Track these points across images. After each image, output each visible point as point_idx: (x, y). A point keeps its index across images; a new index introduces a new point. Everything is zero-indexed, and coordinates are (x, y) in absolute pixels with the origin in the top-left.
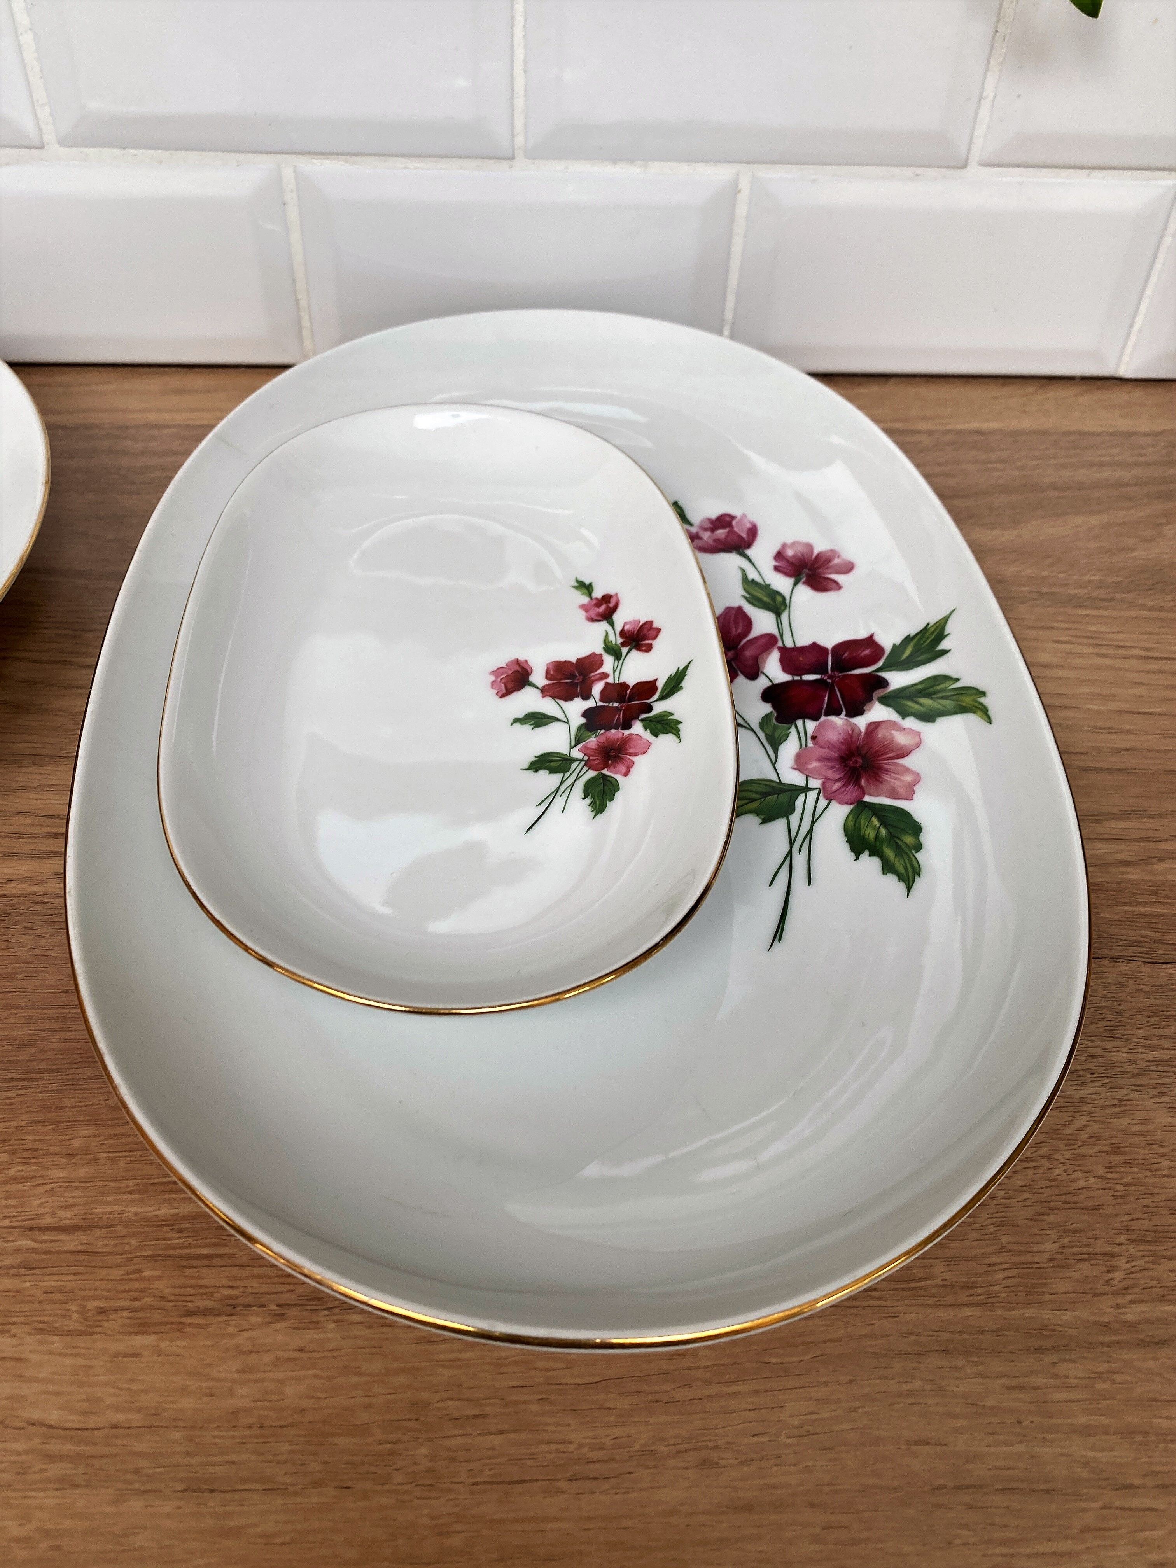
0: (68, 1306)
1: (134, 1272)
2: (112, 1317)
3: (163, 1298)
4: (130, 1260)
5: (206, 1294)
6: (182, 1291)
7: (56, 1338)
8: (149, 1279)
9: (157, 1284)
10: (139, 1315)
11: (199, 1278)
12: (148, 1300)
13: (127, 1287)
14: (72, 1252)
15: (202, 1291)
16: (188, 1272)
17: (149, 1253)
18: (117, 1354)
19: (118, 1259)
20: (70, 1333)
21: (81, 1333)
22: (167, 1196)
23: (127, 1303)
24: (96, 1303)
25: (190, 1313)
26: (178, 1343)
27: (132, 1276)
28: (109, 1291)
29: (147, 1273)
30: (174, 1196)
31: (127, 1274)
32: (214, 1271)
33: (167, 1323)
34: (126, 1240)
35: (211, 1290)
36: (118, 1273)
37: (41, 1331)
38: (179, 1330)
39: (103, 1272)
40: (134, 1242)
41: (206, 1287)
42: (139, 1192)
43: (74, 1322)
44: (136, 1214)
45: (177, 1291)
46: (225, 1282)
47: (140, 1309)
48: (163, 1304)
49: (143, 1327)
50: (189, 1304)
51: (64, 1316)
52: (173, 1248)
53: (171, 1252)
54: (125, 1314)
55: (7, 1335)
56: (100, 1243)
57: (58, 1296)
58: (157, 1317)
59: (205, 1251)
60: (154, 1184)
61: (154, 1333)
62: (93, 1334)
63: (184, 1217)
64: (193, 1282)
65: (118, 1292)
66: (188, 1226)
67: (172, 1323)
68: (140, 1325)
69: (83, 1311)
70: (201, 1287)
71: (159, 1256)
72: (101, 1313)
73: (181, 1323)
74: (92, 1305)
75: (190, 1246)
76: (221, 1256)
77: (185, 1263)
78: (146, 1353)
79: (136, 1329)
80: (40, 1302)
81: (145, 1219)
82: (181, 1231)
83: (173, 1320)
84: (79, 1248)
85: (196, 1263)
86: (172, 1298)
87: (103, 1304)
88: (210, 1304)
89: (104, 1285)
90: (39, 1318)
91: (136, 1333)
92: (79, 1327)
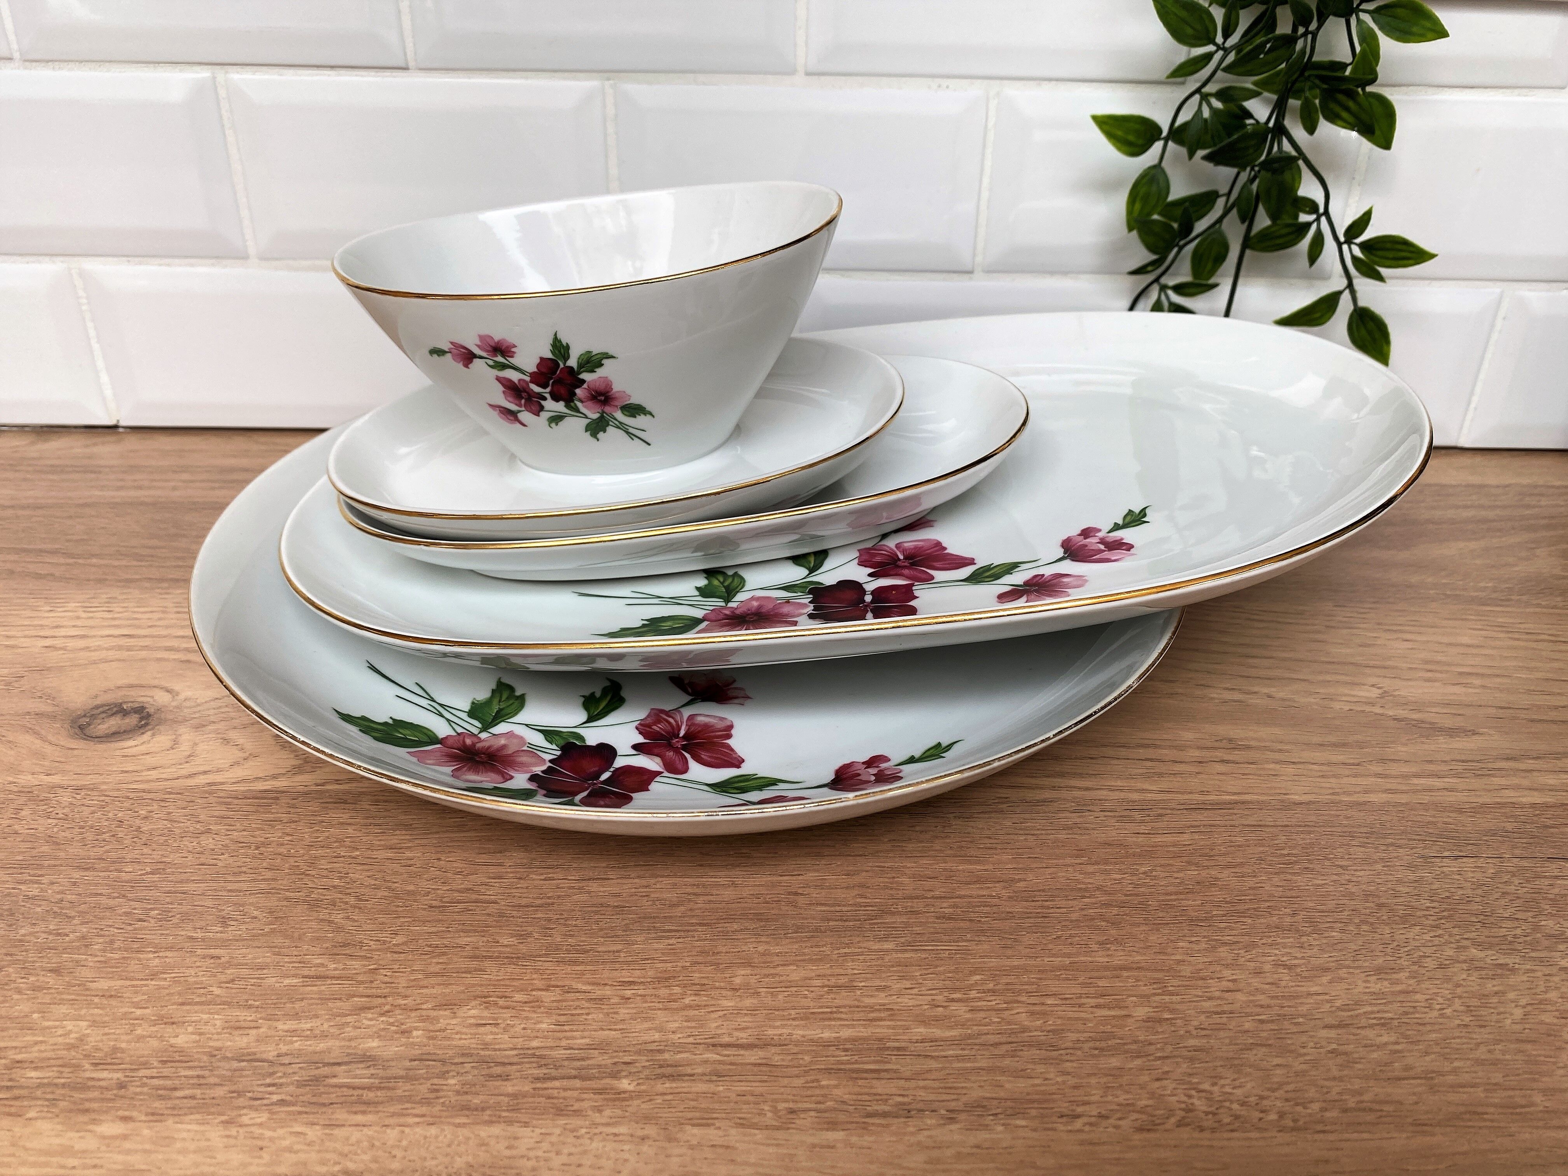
0: (762, 1106)
1: (813, 1081)
2: (802, 1116)
3: (843, 1102)
4: (805, 1072)
5: (881, 1100)
6: (860, 1097)
7: (756, 1132)
8: (828, 1086)
9: (836, 1092)
10: (826, 1115)
11: (871, 1087)
12: (830, 1104)
13: (809, 1093)
14: (755, 1065)
15: (878, 1097)
16: (860, 1082)
17: (823, 1067)
18: (814, 1146)
19: (796, 1071)
20: (767, 1127)
21: (778, 1128)
22: (826, 1023)
23: (813, 1106)
24: (786, 1105)
25: (870, 1115)
26: (866, 1138)
27: (811, 1085)
28: (794, 1095)
29: (823, 1083)
30: (833, 1023)
31: (807, 1082)
32: (884, 1082)
33: (852, 1122)
34: (800, 1056)
35: (885, 1097)
36: (799, 1082)
37: (742, 1125)
38: (864, 1129)
39: (786, 1081)
40: (807, 1058)
41: (880, 1095)
42: (802, 1019)
43: (769, 1118)
44: (803, 1036)
45: (855, 1097)
46: (894, 1091)
47: (825, 1111)
48: (845, 1107)
49: (833, 1125)
50: (868, 1108)
51: (759, 1114)
52: (842, 1064)
53: (842, 1067)
54: (813, 1114)
55: (712, 1127)
56: (777, 1058)
57: (751, 1099)
58: (842, 1117)
59: (872, 1067)
60: (812, 1013)
61: (843, 1130)
62: (788, 1129)
63: (845, 1039)
64: (866, 1090)
65: (802, 1096)
66: (851, 1046)
67: (857, 1123)
68: (828, 1123)
69: (775, 1110)
70: (875, 1095)
71: (832, 1069)
72: (792, 1112)
73: (864, 1123)
74: (781, 1106)
75: (856, 1062)
76: (886, 1071)
77: (854, 1075)
78: (838, 1145)
79: (826, 1126)
80: (736, 1103)
81: (812, 1040)
82: (846, 1050)
83: (855, 1120)
84: (760, 1061)
85: (865, 1075)
86: (852, 1103)
87: (791, 1105)
88: (887, 1108)
89: (788, 1090)
90: (738, 1115)
91: (827, 1130)
92: (775, 1123)
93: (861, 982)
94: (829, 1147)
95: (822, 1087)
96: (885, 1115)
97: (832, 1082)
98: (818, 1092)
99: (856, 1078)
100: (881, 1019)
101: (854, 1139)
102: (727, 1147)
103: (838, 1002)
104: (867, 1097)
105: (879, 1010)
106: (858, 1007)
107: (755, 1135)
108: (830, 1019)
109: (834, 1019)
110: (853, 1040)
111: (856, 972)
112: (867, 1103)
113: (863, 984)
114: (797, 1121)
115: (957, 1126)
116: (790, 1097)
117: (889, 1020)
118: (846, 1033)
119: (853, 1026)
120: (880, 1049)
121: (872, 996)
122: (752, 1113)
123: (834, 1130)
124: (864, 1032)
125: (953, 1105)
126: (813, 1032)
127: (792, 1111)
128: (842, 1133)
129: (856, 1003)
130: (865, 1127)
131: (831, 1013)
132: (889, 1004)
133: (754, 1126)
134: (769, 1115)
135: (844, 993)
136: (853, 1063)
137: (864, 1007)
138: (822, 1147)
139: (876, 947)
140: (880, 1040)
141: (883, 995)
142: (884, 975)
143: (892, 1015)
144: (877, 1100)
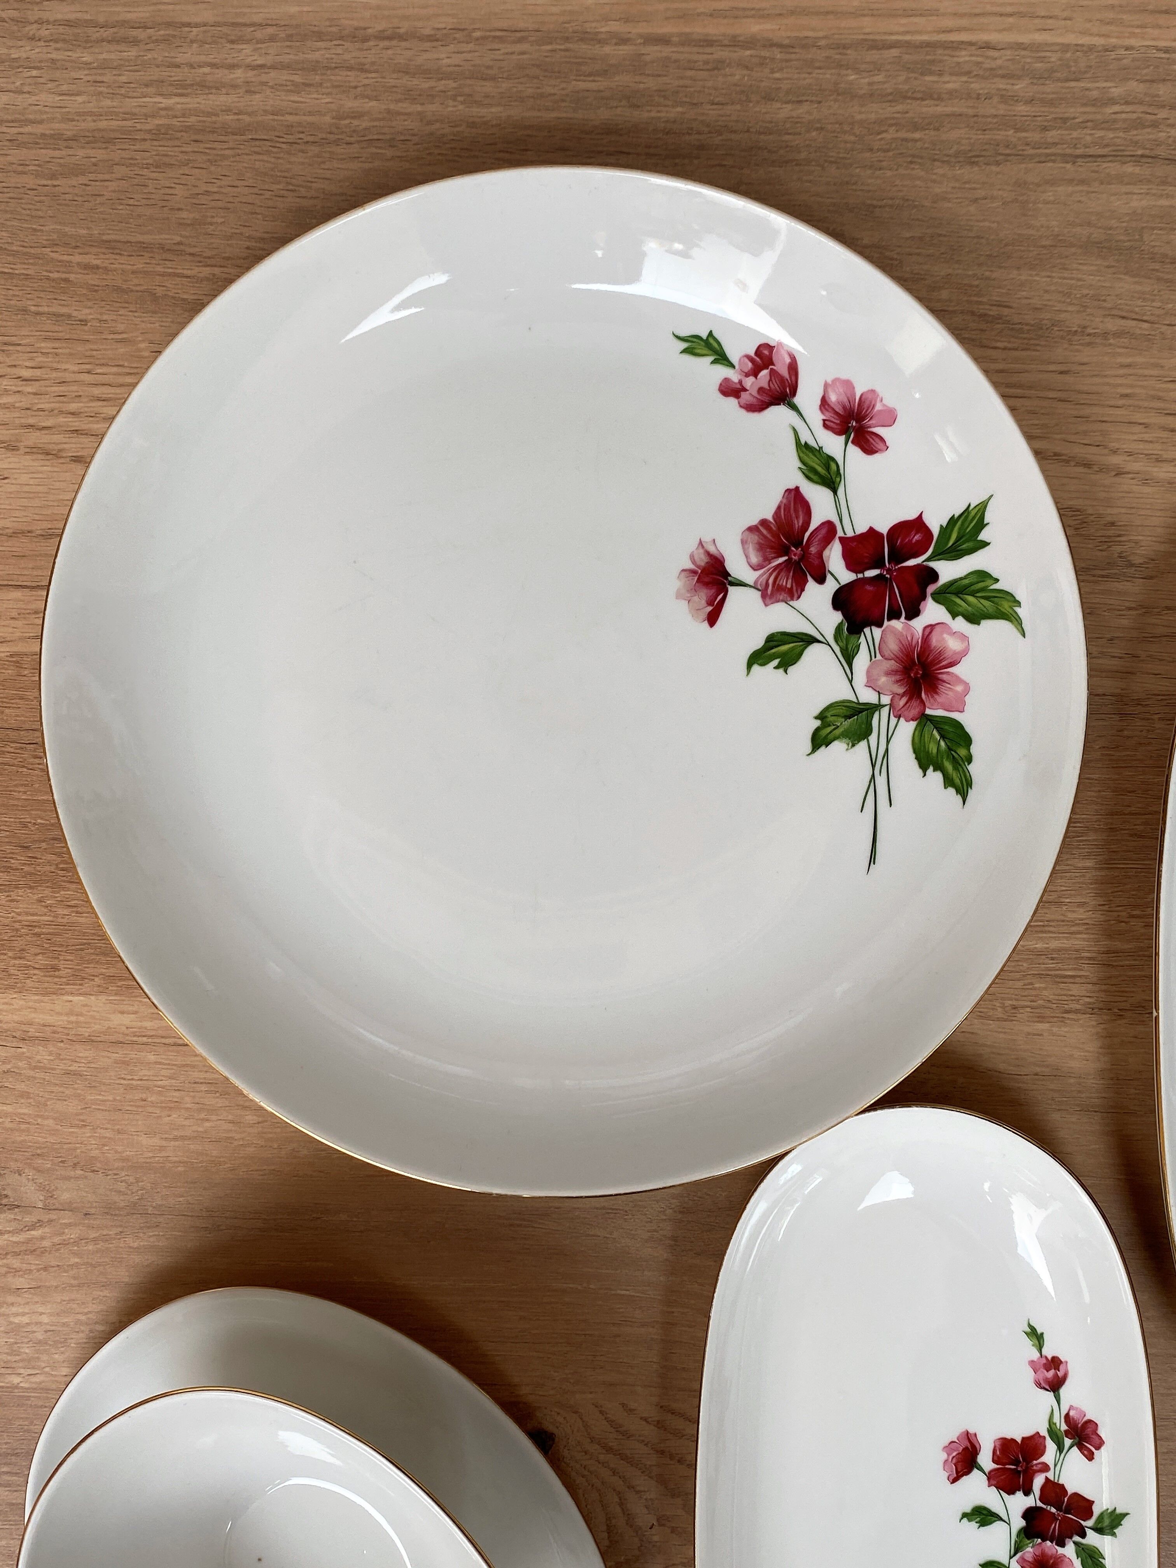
93: (1067, 898)
94: (1038, 1035)
95: (1035, 989)
96: (1076, 1011)
97: (1042, 985)
98: (1034, 993)
99: (1059, 982)
100: (1080, 933)
101: (1055, 1029)
102: (973, 1033)
103: (1049, 917)
104: (1065, 998)
105: (1078, 924)
106: (1063, 921)
107: (991, 1025)
108: (1042, 932)
109: (1045, 932)
110: (1059, 950)
111: (1064, 888)
112: (1066, 1002)
113: (1068, 900)
114: (1018, 1015)
115: (1124, 1021)
116: (1013, 996)
117: (1085, 934)
118: (1054, 944)
119: (1058, 938)
120: (1076, 958)
121: (1074, 911)
122: (988, 1008)
123: (1042, 1022)
124: (1066, 944)
125: (1123, 1005)
126: (1030, 943)
127: (1015, 1008)
128: (1047, 1025)
129: (1062, 918)
130: (1063, 1020)
131: (1043, 926)
132: (1086, 919)
133: (989, 1018)
134: (1000, 1009)
135: (1053, 908)
136: (1057, 970)
137: (1068, 921)
138: (1034, 1035)
139: (1080, 865)
140: (1077, 951)
141: (1082, 910)
142: (1084, 892)
143: (1087, 929)
144: (1072, 1000)
